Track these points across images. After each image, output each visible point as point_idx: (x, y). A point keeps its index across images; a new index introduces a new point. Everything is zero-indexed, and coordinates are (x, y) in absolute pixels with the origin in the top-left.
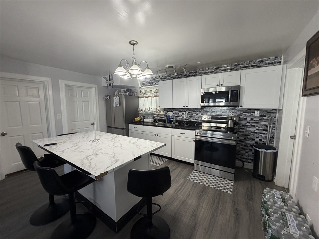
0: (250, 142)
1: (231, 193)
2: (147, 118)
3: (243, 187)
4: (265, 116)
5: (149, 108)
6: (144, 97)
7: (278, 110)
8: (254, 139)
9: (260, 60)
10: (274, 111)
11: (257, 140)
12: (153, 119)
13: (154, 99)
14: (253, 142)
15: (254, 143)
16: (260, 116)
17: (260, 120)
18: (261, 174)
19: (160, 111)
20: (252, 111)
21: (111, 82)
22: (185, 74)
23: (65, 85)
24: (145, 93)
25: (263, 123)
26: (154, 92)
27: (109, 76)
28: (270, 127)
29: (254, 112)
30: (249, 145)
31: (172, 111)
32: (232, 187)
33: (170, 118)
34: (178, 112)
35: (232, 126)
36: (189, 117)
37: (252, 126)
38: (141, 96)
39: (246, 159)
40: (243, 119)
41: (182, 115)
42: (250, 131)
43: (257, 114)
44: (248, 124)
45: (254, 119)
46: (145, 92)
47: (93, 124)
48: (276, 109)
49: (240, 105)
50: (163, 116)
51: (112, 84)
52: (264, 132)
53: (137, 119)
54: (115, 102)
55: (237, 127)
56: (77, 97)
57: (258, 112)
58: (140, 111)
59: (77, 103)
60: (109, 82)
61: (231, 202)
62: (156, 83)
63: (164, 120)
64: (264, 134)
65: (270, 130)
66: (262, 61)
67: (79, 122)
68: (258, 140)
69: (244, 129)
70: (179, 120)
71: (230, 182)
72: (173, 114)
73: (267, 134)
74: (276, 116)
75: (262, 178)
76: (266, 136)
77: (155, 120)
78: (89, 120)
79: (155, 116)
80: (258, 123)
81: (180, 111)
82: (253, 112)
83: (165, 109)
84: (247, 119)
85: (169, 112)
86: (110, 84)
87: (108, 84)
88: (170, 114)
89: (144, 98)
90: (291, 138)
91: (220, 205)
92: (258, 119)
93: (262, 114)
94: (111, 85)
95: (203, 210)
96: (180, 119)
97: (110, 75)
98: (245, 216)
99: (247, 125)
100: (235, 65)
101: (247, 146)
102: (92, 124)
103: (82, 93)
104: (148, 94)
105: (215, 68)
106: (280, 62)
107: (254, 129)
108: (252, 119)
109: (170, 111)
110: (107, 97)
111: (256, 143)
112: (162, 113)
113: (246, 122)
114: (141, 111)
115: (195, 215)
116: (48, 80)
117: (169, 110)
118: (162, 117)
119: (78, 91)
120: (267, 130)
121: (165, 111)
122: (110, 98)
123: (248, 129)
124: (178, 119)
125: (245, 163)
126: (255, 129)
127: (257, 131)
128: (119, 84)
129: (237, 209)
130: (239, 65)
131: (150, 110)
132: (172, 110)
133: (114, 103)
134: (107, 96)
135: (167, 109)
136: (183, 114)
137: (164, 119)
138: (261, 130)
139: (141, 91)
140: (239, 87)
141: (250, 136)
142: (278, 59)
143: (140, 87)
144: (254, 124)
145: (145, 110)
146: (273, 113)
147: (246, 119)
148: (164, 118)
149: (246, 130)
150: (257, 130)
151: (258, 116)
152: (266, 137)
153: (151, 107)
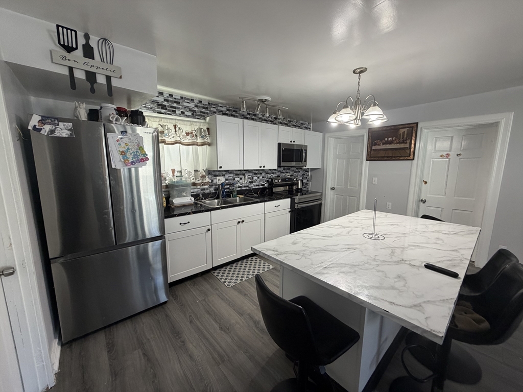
5: (173, 171)
7: (310, 169)
21: (98, 67)
22: (241, 112)
26: (188, 134)
27: (88, 36)
31: (224, 175)
34: (234, 176)
36: (250, 182)
50: (207, 186)
51: (108, 78)
60: (81, 61)
62: (183, 113)
72: (226, 180)
85: (218, 178)
86: (91, 76)
88: (221, 180)
96: (236, 187)
97: (94, 38)
109: (220, 176)
117: (217, 173)
118: (204, 189)
132: (224, 173)
135: (214, 171)
136: (241, 179)
137: (208, 191)
140: (307, 146)
142: (309, 125)
148: (207, 189)
153: (177, 169)
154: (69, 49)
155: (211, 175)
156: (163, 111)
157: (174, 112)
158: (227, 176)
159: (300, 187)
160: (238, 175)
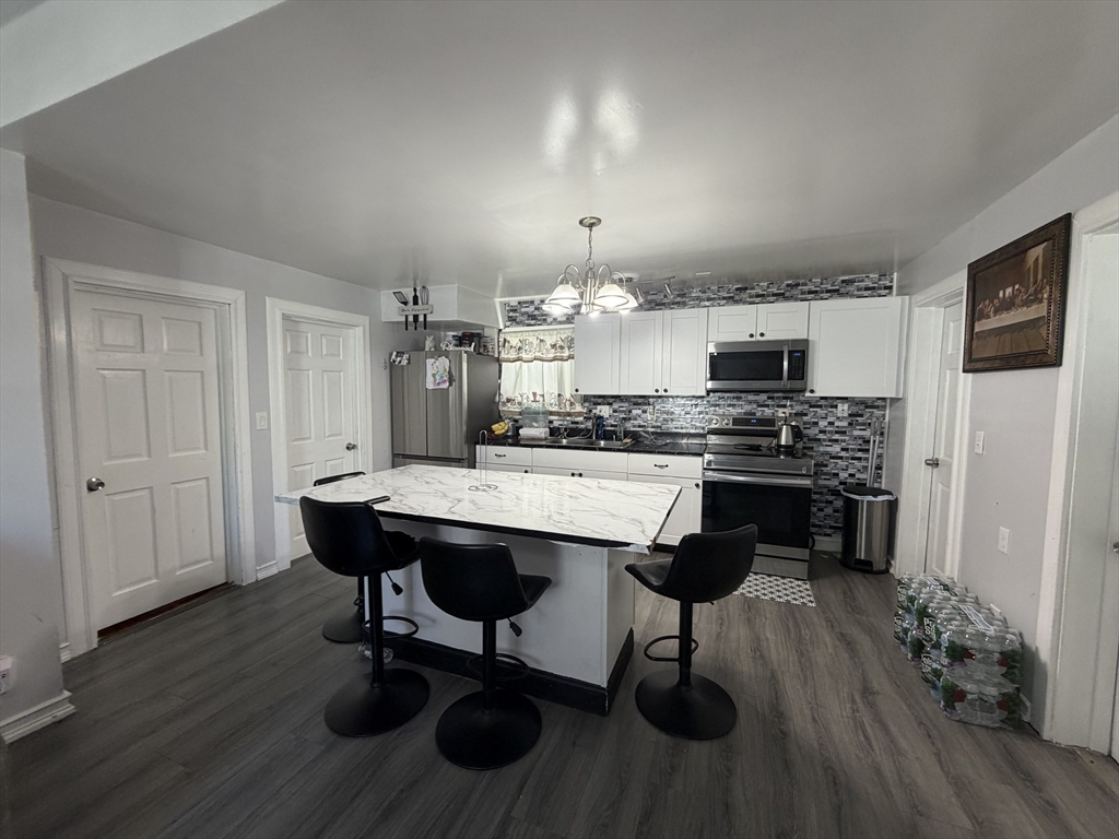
0: (827, 482)
1: (814, 605)
2: (533, 427)
3: (833, 589)
4: (862, 416)
5: (534, 394)
6: (519, 359)
7: (888, 401)
8: (837, 475)
9: (846, 278)
10: (880, 403)
11: (843, 475)
12: (548, 430)
13: (550, 367)
14: (834, 483)
15: (837, 483)
16: (850, 415)
17: (850, 424)
18: (863, 558)
19: (572, 404)
20: (832, 402)
21: (420, 310)
23: (283, 314)
24: (520, 349)
25: (856, 433)
26: (553, 346)
27: (415, 290)
28: (874, 441)
29: (836, 407)
30: (825, 490)
31: (610, 404)
32: (810, 593)
33: (604, 425)
34: (630, 405)
35: (791, 443)
36: (664, 419)
37: (830, 441)
38: (506, 356)
39: (820, 526)
40: (809, 423)
41: (643, 416)
42: (827, 453)
43: (843, 409)
44: (821, 436)
45: (837, 424)
46: (519, 344)
47: (350, 447)
48: (884, 399)
49: (809, 389)
50: (582, 418)
51: (425, 315)
52: (860, 454)
53: (499, 428)
54: (434, 375)
55: (800, 445)
56: (310, 354)
57: (846, 406)
58: (504, 404)
59: (308, 375)
60: (411, 310)
61: (824, 623)
63: (582, 430)
64: (859, 459)
65: (874, 449)
66: (851, 282)
67: (313, 440)
68: (847, 475)
69: (812, 448)
70: (632, 429)
71: (800, 583)
72: (615, 411)
73: (867, 459)
74: (884, 416)
75: (865, 568)
76: (864, 463)
77: (554, 432)
78: (340, 434)
79: (552, 418)
80: (844, 433)
81: (634, 404)
82: (832, 407)
83: (586, 399)
84: (820, 423)
85: (599, 407)
86: (416, 317)
87: (407, 316)
88: (604, 411)
89: (518, 363)
90: (928, 464)
91: (803, 632)
92: (845, 424)
93: (855, 409)
94: (421, 319)
95: (772, 645)
96: (634, 426)
97: (418, 289)
98: (865, 643)
99: (819, 440)
100: (788, 285)
101: (821, 493)
102: (348, 448)
103: (324, 340)
104: (530, 351)
105: (737, 289)
106: (890, 288)
107: (836, 449)
108: (831, 424)
109: (604, 404)
110: (397, 356)
111: (841, 483)
112: (578, 408)
113: (817, 432)
114: (509, 404)
115: (762, 657)
116: (234, 297)
117: (600, 400)
118: (577, 423)
119: (312, 336)
120: (868, 450)
121: (587, 404)
122: (409, 360)
123: (821, 449)
124: (629, 426)
125: (816, 537)
126: (839, 450)
127: (843, 454)
128: (456, 318)
129: (841, 634)
130: (798, 285)
131: (535, 401)
132: (611, 400)
133: (429, 379)
134: (400, 354)
135: (595, 396)
136: (644, 412)
137: (583, 426)
138: (853, 450)
139: (505, 340)
140: (806, 342)
141: (826, 466)
142: (886, 279)
143: (502, 327)
144: (837, 437)
145: (520, 399)
146: (877, 407)
147: (817, 423)
148: (582, 423)
149: (818, 451)
150: (843, 449)
151: (846, 415)
152: (866, 468)
153: (539, 392)
154: (405, 303)
155: (590, 402)
156: (533, 322)
157: (545, 320)
158: (616, 406)
159: (783, 443)
160: (640, 404)
